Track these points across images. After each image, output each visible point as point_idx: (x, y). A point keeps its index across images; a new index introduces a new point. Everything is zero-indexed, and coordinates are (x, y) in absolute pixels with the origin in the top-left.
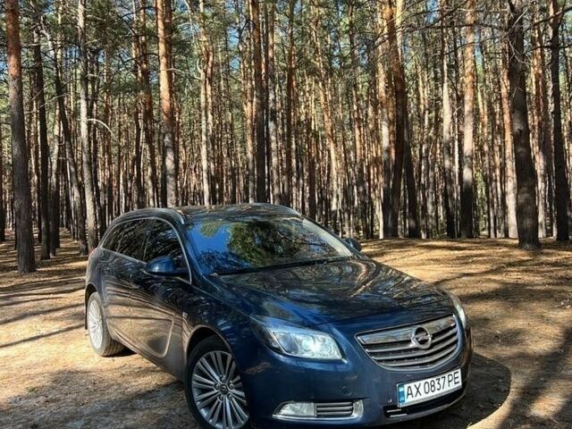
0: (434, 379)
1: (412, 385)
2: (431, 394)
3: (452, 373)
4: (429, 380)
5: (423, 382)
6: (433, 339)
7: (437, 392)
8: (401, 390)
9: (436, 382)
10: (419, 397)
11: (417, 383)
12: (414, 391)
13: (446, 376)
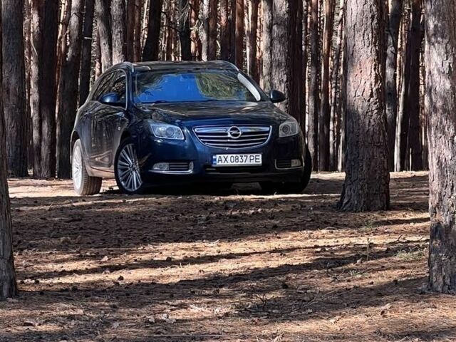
0: (239, 155)
1: (222, 156)
2: (235, 163)
3: (254, 155)
4: (235, 155)
5: (230, 156)
6: (242, 135)
7: (239, 163)
8: (214, 157)
9: (240, 158)
10: (226, 163)
11: (226, 156)
12: (223, 160)
13: (249, 155)
